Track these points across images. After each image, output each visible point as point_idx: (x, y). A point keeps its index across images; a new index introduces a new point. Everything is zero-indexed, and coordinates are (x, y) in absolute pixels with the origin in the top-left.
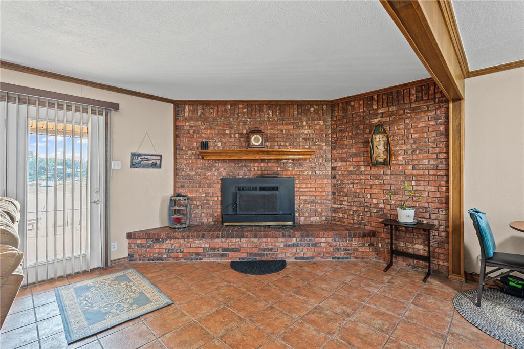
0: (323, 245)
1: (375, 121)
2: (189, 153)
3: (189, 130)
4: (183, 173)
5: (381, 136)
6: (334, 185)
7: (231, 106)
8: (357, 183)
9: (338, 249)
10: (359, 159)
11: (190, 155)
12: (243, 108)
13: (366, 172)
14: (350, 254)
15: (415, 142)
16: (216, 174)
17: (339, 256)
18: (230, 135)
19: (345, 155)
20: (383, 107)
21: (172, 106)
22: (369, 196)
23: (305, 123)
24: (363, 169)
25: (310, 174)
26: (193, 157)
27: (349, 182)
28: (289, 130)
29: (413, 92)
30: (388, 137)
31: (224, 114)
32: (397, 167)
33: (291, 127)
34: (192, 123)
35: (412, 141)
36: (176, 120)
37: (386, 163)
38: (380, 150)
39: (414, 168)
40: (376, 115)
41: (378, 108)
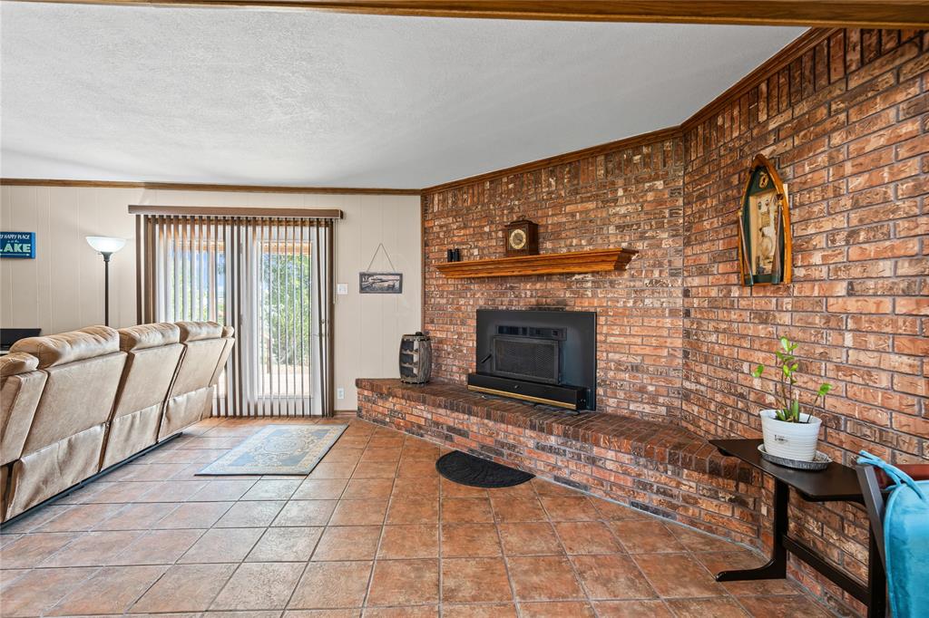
0: (610, 465)
3: (438, 233)
4: (433, 301)
6: (687, 334)
7: (491, 182)
8: (724, 331)
9: (646, 486)
10: (729, 267)
12: (508, 183)
13: (743, 303)
14: (675, 507)
15: (856, 206)
16: (471, 303)
17: (647, 502)
18: (489, 234)
19: (705, 259)
20: (779, 113)
21: (418, 198)
22: (746, 368)
23: (620, 192)
24: (735, 292)
25: (630, 304)
27: (711, 326)
28: (587, 211)
31: (481, 199)
32: (807, 291)
33: (591, 205)
35: (846, 202)
36: (424, 219)
37: (775, 277)
39: (851, 292)
40: (763, 138)
41: (769, 118)
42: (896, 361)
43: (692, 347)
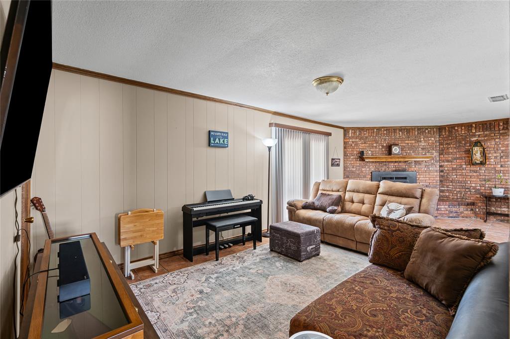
0: (442, 209)
1: (474, 139)
2: (352, 157)
3: (352, 144)
4: (348, 169)
5: (478, 148)
6: (441, 176)
7: (377, 130)
8: (460, 175)
9: (452, 212)
10: (461, 161)
11: (353, 159)
12: (384, 131)
13: (467, 169)
14: (459, 215)
15: (502, 152)
16: (368, 169)
17: (452, 215)
19: (450, 159)
20: (479, 132)
21: (342, 130)
22: (469, 182)
23: (422, 139)
24: (464, 166)
25: (426, 169)
26: (354, 160)
27: (453, 174)
28: (412, 143)
29: (501, 124)
30: (484, 149)
31: (373, 134)
32: (490, 166)
33: (414, 142)
34: (354, 140)
35: (500, 151)
36: (344, 138)
37: (482, 163)
38: (477, 156)
39: (501, 166)
40: (474, 136)
41: (476, 132)
43: (443, 180)
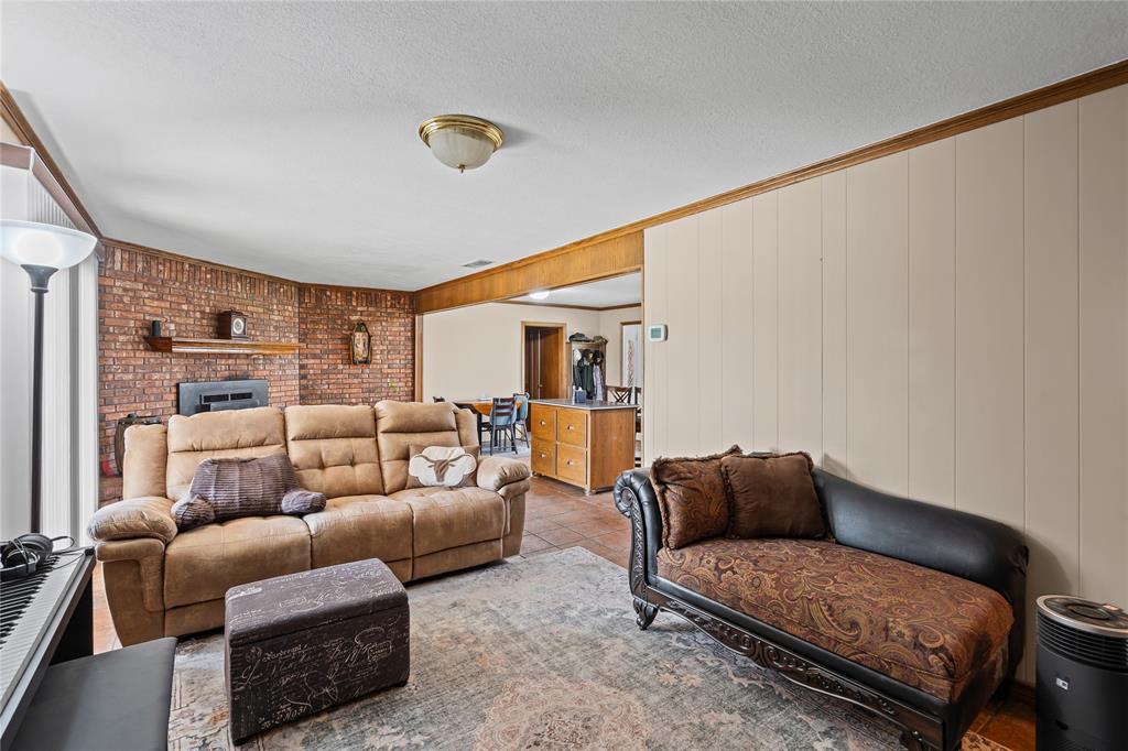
1: (354, 318)
2: (121, 338)
4: (110, 377)
5: (361, 334)
6: (302, 388)
7: (190, 265)
10: (335, 357)
11: (123, 343)
12: (206, 273)
13: (344, 371)
15: (389, 344)
16: (168, 377)
18: (188, 312)
19: (319, 352)
20: (362, 306)
22: (347, 396)
23: (275, 307)
24: (341, 367)
25: (280, 373)
26: (130, 347)
27: (324, 382)
28: (259, 314)
29: (389, 298)
30: (370, 337)
31: (180, 276)
32: (375, 366)
33: (261, 310)
34: (128, 285)
35: (387, 342)
37: (366, 362)
38: (360, 350)
39: (388, 367)
40: (355, 312)
41: (357, 306)
42: (400, 384)
43: (305, 395)
